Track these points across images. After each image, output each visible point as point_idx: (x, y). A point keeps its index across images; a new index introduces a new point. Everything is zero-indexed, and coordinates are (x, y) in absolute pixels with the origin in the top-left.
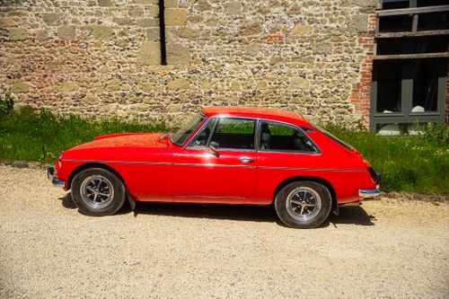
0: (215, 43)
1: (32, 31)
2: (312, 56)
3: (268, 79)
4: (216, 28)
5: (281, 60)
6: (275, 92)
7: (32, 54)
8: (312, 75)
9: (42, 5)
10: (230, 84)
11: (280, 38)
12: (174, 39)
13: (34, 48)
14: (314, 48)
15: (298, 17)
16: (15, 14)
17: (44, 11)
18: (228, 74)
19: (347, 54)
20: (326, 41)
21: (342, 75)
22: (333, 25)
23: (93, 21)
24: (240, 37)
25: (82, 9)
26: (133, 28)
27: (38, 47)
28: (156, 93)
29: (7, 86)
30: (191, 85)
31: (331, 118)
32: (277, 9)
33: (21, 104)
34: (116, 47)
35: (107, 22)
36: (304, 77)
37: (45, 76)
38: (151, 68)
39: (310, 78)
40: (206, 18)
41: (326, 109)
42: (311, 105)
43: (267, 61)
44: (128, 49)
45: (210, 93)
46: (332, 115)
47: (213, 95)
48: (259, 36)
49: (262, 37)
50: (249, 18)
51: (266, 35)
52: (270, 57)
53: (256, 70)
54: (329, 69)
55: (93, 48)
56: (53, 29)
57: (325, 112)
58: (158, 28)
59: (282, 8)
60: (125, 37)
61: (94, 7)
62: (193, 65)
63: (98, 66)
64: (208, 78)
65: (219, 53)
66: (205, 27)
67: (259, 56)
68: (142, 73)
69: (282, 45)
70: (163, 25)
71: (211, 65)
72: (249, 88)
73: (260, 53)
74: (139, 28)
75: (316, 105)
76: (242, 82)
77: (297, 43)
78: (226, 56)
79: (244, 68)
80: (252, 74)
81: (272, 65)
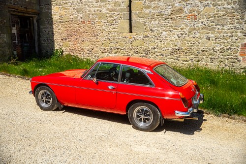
0: (157, 20)
1: (72, 17)
2: (215, 26)
3: (187, 41)
4: (158, 11)
5: (195, 29)
6: (191, 49)
7: (71, 28)
8: (214, 38)
9: (76, 4)
10: (165, 43)
11: (195, 16)
12: (136, 19)
13: (72, 25)
14: (216, 21)
15: (206, 2)
16: (65, 9)
17: (77, 7)
18: (164, 38)
19: (238, 24)
20: (224, 17)
21: (234, 38)
22: (230, 7)
23: (98, 10)
24: (172, 16)
25: (93, 5)
26: (116, 13)
27: (74, 25)
28: (127, 48)
29: (61, 44)
30: (144, 44)
31: (226, 66)
33: (67, 53)
34: (108, 24)
35: (104, 11)
36: (209, 40)
37: (77, 39)
38: (124, 34)
39: (212, 40)
40: (153, 6)
41: (223, 60)
42: (213, 57)
43: (186, 30)
44: (113, 24)
45: (154, 48)
46: (226, 64)
47: (156, 50)
48: (182, 15)
49: (184, 16)
50: (177, 5)
51: (186, 15)
52: (189, 27)
53: (180, 35)
54: (225, 35)
55: (97, 24)
56: (80, 15)
57: (222, 62)
58: (128, 12)
60: (112, 18)
61: (98, 3)
62: (145, 33)
63: (99, 34)
64: (153, 40)
65: (160, 26)
66: (152, 11)
67: (182, 27)
68: (120, 37)
69: (196, 20)
70: (130, 11)
71: (155, 33)
72: (176, 46)
73: (183, 25)
74: (119, 13)
75: (216, 57)
76: (172, 42)
77: (205, 19)
78: (163, 28)
79: (173, 34)
80: (177, 38)
81: (190, 32)
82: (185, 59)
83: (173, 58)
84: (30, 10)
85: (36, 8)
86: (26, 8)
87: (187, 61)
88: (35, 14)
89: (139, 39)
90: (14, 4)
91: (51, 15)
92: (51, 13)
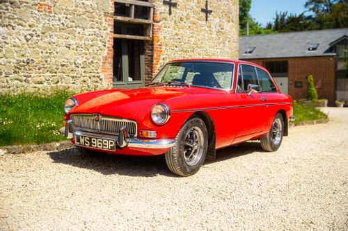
2: (75, 28)
3: (40, 48)
5: (50, 29)
6: (46, 61)
8: (75, 47)
10: (4, 50)
11: (49, 7)
14: (76, 21)
19: (98, 30)
20: (84, 16)
21: (95, 48)
22: (88, 3)
31: (89, 87)
36: (69, 48)
39: (73, 49)
41: (85, 79)
42: (75, 75)
43: (39, 29)
46: (89, 84)
48: (30, 1)
49: (33, 3)
51: (37, 2)
52: (42, 25)
53: (29, 37)
54: (87, 42)
57: (84, 81)
67: (31, 23)
69: (51, 15)
72: (23, 56)
73: (32, 19)
75: (79, 75)
76: (16, 49)
77: (63, 15)
79: (17, 33)
80: (25, 41)
81: (43, 33)
82: (39, 80)
83: (20, 78)
87: (41, 83)
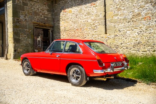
0: (123, 23)
1: (71, 27)
3: (145, 36)
4: (124, 17)
5: (150, 27)
6: (148, 42)
7: (70, 34)
9: (74, 19)
10: (129, 39)
11: (150, 17)
12: (109, 24)
13: (71, 32)
16: (67, 22)
17: (74, 20)
18: (128, 36)
23: (86, 21)
24: (133, 19)
25: (83, 18)
30: (115, 41)
32: (148, 5)
34: (92, 29)
35: (89, 21)
38: (102, 35)
40: (120, 14)
43: (144, 28)
44: (95, 29)
45: (122, 44)
47: (123, 45)
48: (140, 18)
49: (142, 18)
50: (136, 11)
51: (143, 17)
52: (145, 26)
53: (139, 33)
55: (86, 30)
56: (76, 25)
59: (150, 4)
60: (94, 25)
61: (86, 16)
62: (115, 33)
63: (87, 36)
64: (121, 38)
65: (125, 27)
66: (120, 17)
67: (140, 26)
68: (99, 38)
69: (150, 20)
70: (105, 19)
71: (122, 32)
72: (136, 41)
73: (141, 25)
74: (98, 21)
76: (134, 38)
78: (127, 28)
79: (134, 32)
80: (138, 35)
81: (146, 30)
82: (144, 50)
83: (135, 49)
84: (47, 25)
85: (51, 23)
86: (45, 23)
87: (145, 52)
88: (50, 27)
89: (111, 38)
90: (37, 21)
91: (60, 27)
92: (59, 26)
